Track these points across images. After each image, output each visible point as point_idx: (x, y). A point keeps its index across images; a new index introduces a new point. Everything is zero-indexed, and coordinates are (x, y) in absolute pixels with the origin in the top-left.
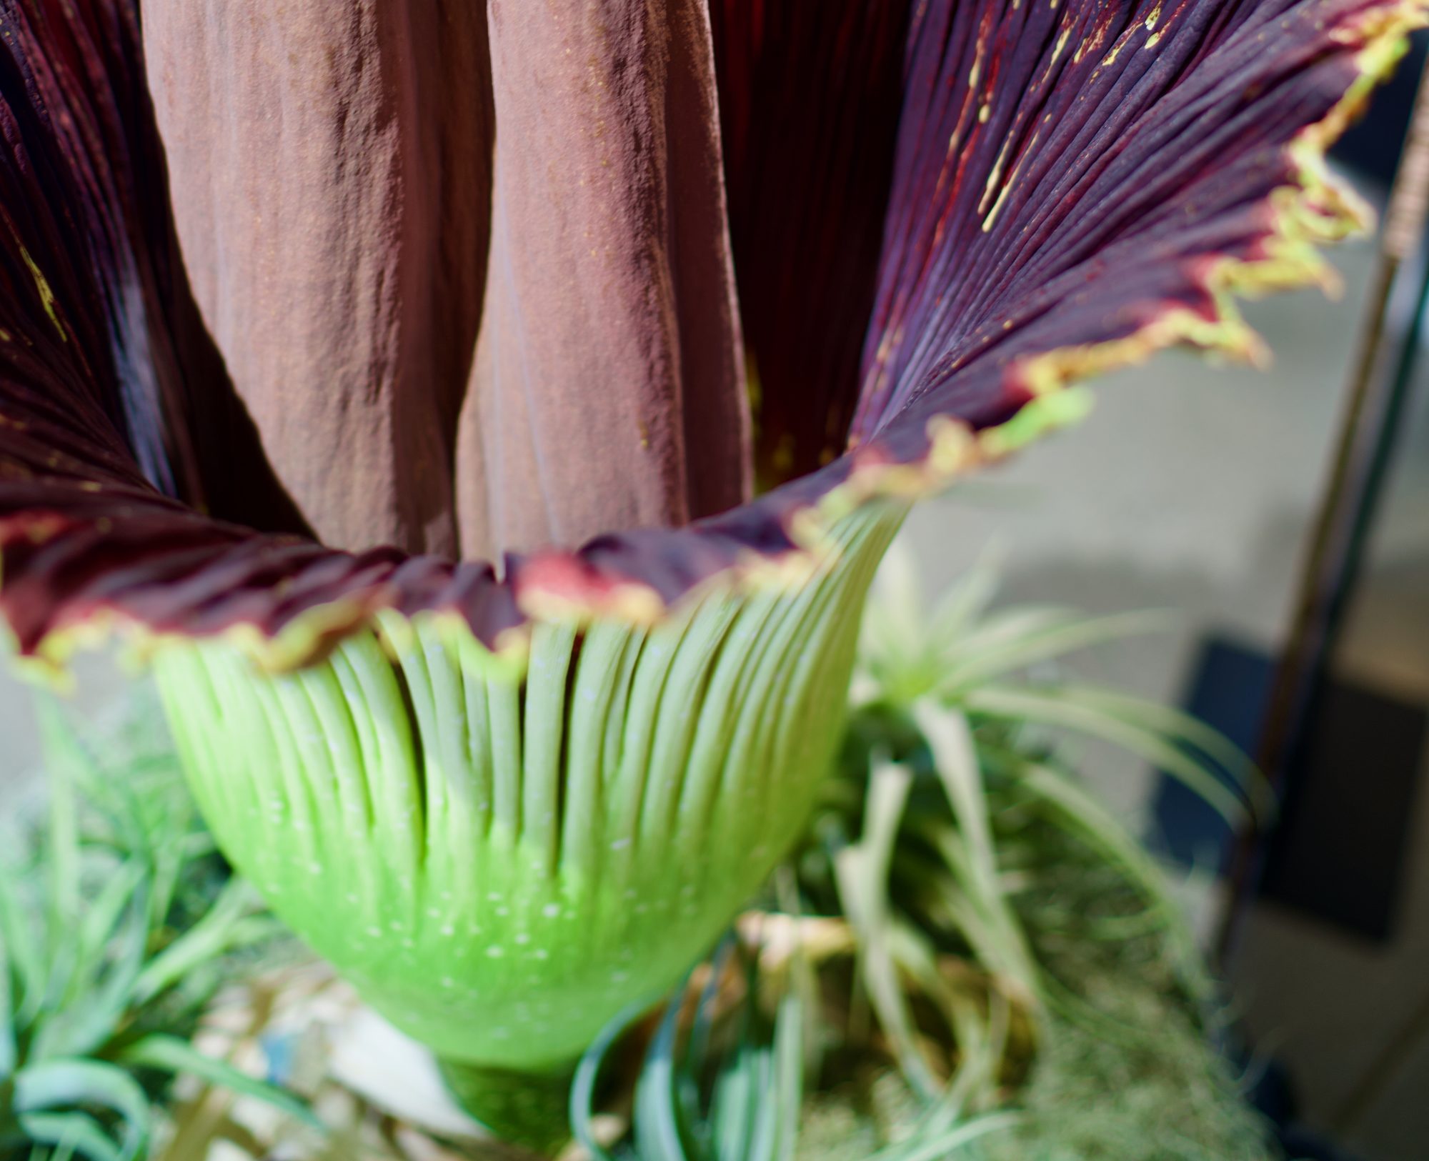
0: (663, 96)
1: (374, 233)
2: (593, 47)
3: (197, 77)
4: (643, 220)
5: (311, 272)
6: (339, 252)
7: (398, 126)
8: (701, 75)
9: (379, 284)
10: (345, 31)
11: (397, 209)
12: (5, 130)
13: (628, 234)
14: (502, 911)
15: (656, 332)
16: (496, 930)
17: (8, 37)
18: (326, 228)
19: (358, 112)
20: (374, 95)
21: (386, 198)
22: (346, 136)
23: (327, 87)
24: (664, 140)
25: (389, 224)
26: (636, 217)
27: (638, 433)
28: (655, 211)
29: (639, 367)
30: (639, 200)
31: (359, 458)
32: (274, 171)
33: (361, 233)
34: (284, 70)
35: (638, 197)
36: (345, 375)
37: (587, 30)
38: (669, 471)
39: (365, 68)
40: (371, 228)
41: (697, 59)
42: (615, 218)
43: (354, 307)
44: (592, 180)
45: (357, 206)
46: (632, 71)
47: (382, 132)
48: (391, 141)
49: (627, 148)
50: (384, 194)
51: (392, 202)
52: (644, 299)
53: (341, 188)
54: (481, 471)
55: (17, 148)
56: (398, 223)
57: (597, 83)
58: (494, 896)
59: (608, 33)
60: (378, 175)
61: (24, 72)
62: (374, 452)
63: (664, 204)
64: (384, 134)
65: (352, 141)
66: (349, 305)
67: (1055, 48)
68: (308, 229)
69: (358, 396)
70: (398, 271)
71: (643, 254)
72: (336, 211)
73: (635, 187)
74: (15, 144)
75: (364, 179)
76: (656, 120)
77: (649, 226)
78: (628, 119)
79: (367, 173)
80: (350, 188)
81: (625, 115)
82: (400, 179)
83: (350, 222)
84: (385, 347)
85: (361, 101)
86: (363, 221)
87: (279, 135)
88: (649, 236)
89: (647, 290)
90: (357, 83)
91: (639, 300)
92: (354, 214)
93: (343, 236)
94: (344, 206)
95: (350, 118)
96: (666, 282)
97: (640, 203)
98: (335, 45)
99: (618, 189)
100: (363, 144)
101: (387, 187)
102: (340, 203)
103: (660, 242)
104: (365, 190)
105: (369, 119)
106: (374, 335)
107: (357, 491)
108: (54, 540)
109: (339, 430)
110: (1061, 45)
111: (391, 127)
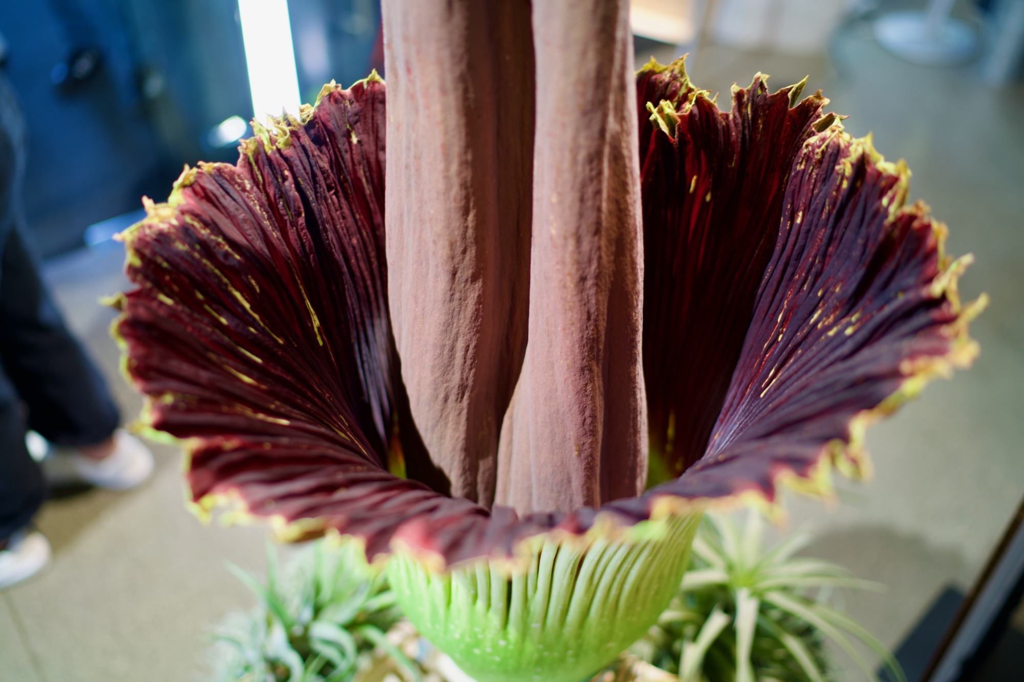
0: (607, 297)
1: (466, 328)
2: (570, 268)
3: (399, 239)
4: (588, 352)
5: (435, 338)
6: (448, 333)
7: (482, 282)
8: (630, 290)
9: (467, 351)
10: (458, 235)
11: (479, 319)
12: (307, 247)
13: (579, 357)
14: (480, 636)
15: (589, 405)
16: (477, 644)
17: (314, 206)
18: (443, 321)
19: (463, 272)
20: (471, 267)
21: (473, 313)
22: (456, 282)
23: (448, 258)
24: (605, 317)
25: (473, 325)
26: (584, 350)
27: (574, 448)
28: (596, 349)
29: (579, 419)
30: (587, 343)
31: (450, 424)
32: (425, 290)
33: (459, 327)
34: (431, 245)
35: (586, 342)
36: (447, 387)
37: (568, 260)
38: (589, 468)
39: (468, 253)
40: (464, 325)
41: (629, 282)
42: (573, 349)
43: (454, 359)
44: (564, 329)
45: (459, 315)
46: (590, 282)
47: (474, 283)
48: (478, 288)
49: (583, 318)
50: (472, 311)
51: (476, 316)
52: (584, 388)
53: (451, 305)
54: (510, 442)
55: (311, 256)
56: (478, 325)
57: (571, 285)
58: (477, 629)
59: (578, 262)
60: (470, 302)
61: (320, 222)
62: (458, 423)
63: (601, 347)
64: (475, 284)
65: (459, 285)
66: (452, 357)
67: (813, 317)
68: (435, 320)
69: (452, 398)
70: (476, 346)
71: (586, 368)
72: (449, 314)
73: (585, 337)
74: (311, 254)
75: (463, 303)
76: (601, 308)
77: (591, 356)
78: (585, 304)
79: (465, 301)
80: (456, 305)
81: (583, 303)
82: (481, 306)
83: (455, 321)
84: (467, 379)
85: (464, 268)
86: (461, 321)
87: (428, 274)
88: (590, 361)
89: (586, 385)
90: (463, 259)
91: (581, 389)
92: (457, 317)
93: (451, 326)
94: (453, 313)
95: (458, 275)
96: (599, 382)
97: (587, 344)
98: (453, 240)
99: (576, 336)
100: (464, 287)
101: (474, 309)
102: (451, 311)
103: (597, 364)
104: (463, 308)
105: (468, 276)
106: (462, 373)
107: (448, 438)
108: (235, 450)
109: (442, 410)
110: (816, 316)
111: (479, 282)
